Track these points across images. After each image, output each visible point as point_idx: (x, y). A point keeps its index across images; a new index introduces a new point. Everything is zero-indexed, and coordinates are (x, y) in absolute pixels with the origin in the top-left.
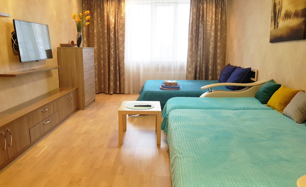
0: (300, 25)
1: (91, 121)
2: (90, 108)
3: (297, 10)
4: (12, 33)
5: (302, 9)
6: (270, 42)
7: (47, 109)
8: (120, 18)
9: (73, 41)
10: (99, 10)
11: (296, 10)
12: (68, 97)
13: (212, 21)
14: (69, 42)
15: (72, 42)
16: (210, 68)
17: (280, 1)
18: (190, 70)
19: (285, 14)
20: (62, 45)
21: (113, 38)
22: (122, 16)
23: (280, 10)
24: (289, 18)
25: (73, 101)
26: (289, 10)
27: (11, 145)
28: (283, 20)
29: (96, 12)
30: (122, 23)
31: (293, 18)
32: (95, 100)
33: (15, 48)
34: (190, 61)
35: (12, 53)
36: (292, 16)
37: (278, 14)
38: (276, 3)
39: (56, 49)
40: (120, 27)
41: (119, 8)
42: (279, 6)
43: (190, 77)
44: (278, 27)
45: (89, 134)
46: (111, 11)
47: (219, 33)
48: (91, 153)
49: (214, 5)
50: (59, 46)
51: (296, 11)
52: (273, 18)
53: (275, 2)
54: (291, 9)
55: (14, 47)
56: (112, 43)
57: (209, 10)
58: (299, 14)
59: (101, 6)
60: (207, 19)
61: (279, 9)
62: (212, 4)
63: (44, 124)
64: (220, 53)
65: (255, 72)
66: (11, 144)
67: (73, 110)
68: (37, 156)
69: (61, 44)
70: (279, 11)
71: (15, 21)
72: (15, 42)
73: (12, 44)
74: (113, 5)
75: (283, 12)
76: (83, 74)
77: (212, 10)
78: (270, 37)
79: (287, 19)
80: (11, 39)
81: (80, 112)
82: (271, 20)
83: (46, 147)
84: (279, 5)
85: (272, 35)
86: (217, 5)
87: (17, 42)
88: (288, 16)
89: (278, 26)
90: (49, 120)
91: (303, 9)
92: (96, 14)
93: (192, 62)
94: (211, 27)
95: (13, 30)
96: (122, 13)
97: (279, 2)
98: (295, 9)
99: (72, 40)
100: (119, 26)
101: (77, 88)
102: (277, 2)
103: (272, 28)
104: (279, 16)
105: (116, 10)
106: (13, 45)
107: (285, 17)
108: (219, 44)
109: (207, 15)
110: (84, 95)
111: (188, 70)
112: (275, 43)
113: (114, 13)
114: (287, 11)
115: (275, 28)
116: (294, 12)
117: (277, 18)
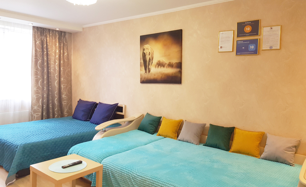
3: (171, 62)
6: (141, 83)
13: (55, 56)
17: (151, 53)
18: (35, 108)
19: (157, 63)
24: (162, 67)
26: (161, 61)
28: (156, 67)
31: (167, 68)
34: (35, 98)
36: (166, 66)
37: (149, 62)
42: (149, 56)
43: (36, 116)
44: (151, 72)
47: (62, 68)
52: (143, 64)
53: (144, 53)
54: (164, 60)
57: (52, 44)
58: (173, 66)
64: (63, 88)
65: (122, 107)
75: (155, 62)
77: (56, 45)
78: (141, 79)
82: (141, 66)
85: (143, 77)
88: (160, 64)
89: (149, 71)
91: (177, 63)
93: (38, 100)
94: (55, 62)
97: (149, 53)
98: (169, 61)
102: (146, 53)
103: (142, 72)
104: (150, 64)
107: (157, 66)
108: (62, 79)
109: (50, 49)
111: (34, 109)
112: (145, 84)
114: (159, 61)
115: (146, 72)
116: (167, 63)
117: (148, 64)
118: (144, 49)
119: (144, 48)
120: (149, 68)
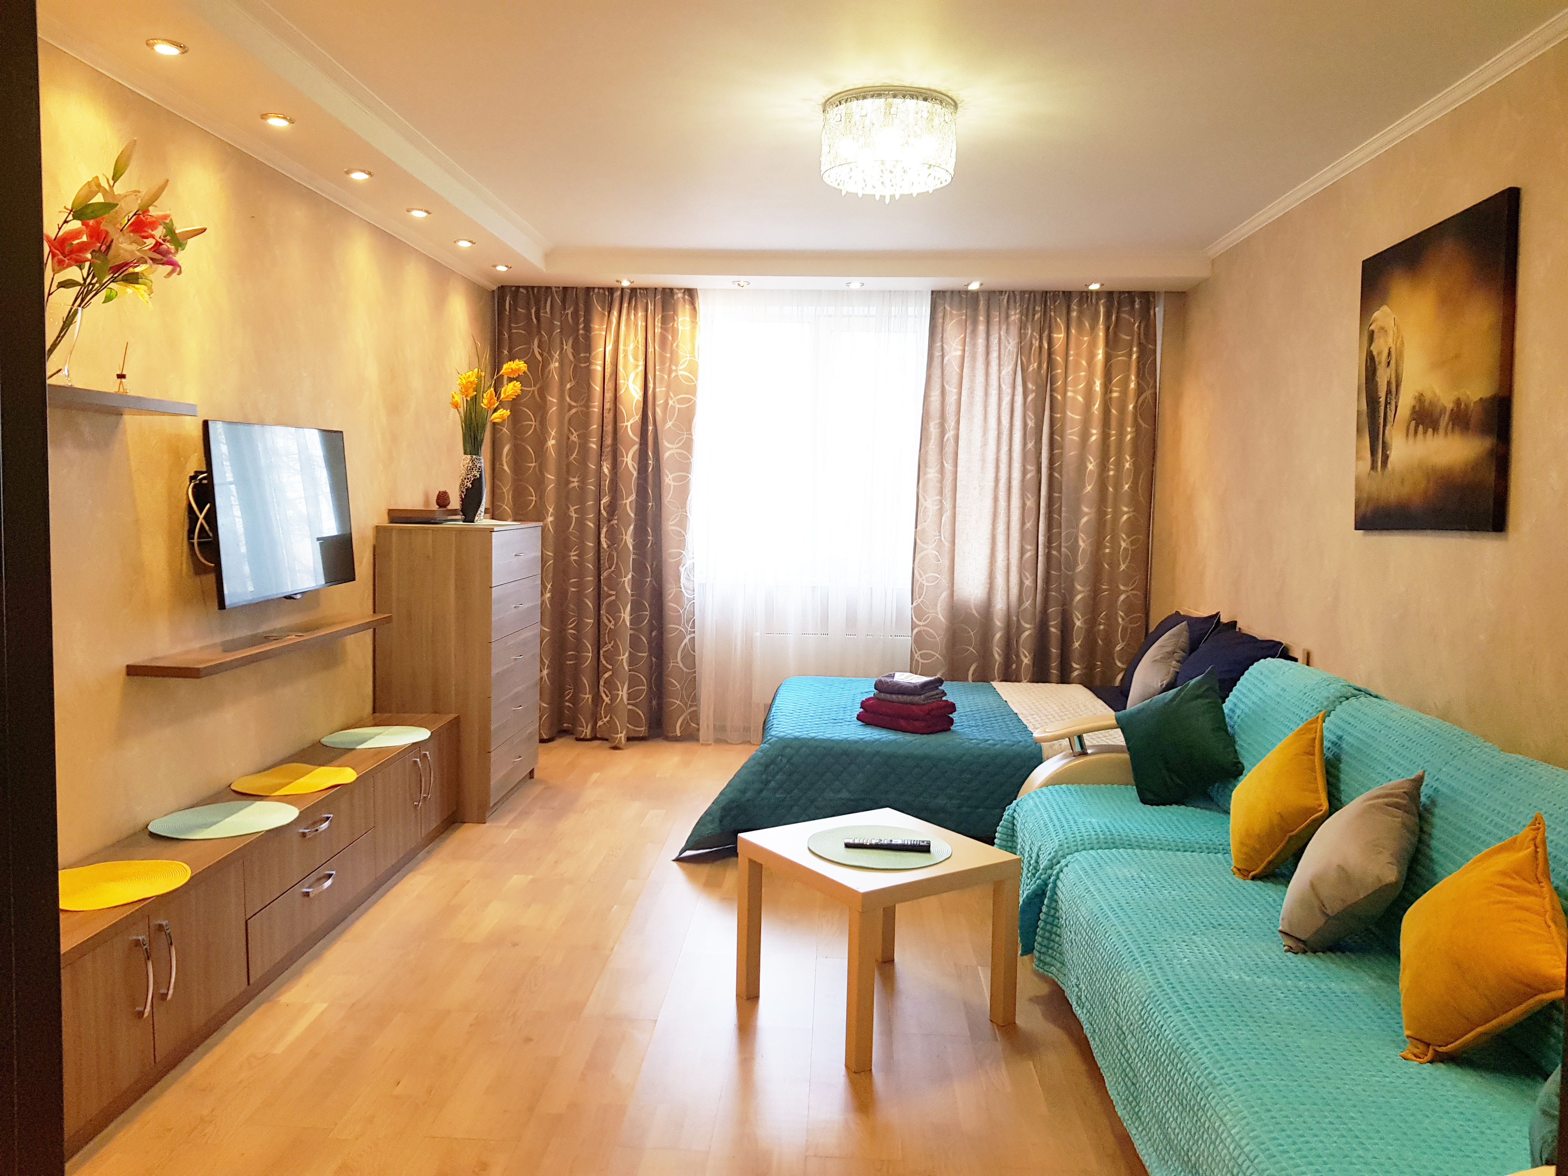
0: (1476, 466)
1: (517, 880)
2: (511, 817)
3: (1463, 398)
4: (192, 478)
5: (1481, 399)
6: (1356, 529)
7: (325, 825)
8: (669, 387)
9: (445, 493)
10: (568, 348)
11: (1459, 399)
12: (415, 762)
13: (1088, 405)
14: (427, 502)
15: (442, 499)
16: (1078, 623)
17: (1393, 351)
19: (1414, 407)
20: (397, 516)
21: (635, 474)
22: (676, 376)
23: (1394, 389)
24: (1430, 430)
25: (435, 780)
26: (1428, 396)
27: (169, 997)
28: (1407, 436)
29: (556, 356)
30: (678, 406)
31: (1446, 434)
32: (536, 775)
33: (199, 544)
34: (923, 586)
35: (184, 566)
36: (1444, 421)
37: (1386, 404)
38: (1375, 353)
39: (370, 534)
40: (667, 426)
41: (663, 340)
42: (1388, 370)
44: (1389, 465)
45: (515, 945)
46: (625, 351)
48: (528, 1040)
49: (1101, 334)
50: (384, 521)
51: (1458, 402)
52: (1365, 419)
53: (1371, 352)
54: (1438, 391)
55: (195, 541)
56: (630, 499)
57: (1078, 355)
58: (1470, 419)
59: (581, 332)
60: (1069, 394)
61: (1389, 383)
62: (1093, 328)
63: (307, 894)
66: (171, 992)
67: (434, 825)
68: (279, 1049)
69: (390, 512)
70: (1389, 392)
71: (211, 425)
72: (201, 517)
73: (186, 528)
74: (636, 326)
75: (1406, 402)
76: (489, 649)
77: (1093, 356)
78: (1357, 506)
79: (1425, 432)
80: (184, 504)
81: (468, 833)
82: (1359, 430)
83: (320, 1007)
84: (1389, 363)
85: (1365, 495)
86: (1116, 334)
87: (212, 518)
88: (1425, 418)
89: (1385, 458)
90: (330, 876)
91: (1487, 399)
92: (557, 364)
94: (1085, 435)
95: (195, 463)
96: (677, 365)
97: (1389, 354)
98: (1456, 394)
99: (442, 490)
100: (665, 421)
101: (457, 719)
102: (1379, 353)
103: (1360, 465)
104: (1390, 414)
105: (650, 350)
106: (191, 532)
107: (1413, 424)
109: (1066, 378)
110: (486, 752)
112: (1377, 532)
113: (641, 363)
114: (1420, 398)
115: (1373, 467)
116: (1450, 406)
117: (1382, 421)
118: (1373, 332)
119: (1372, 327)
120: (1384, 443)
